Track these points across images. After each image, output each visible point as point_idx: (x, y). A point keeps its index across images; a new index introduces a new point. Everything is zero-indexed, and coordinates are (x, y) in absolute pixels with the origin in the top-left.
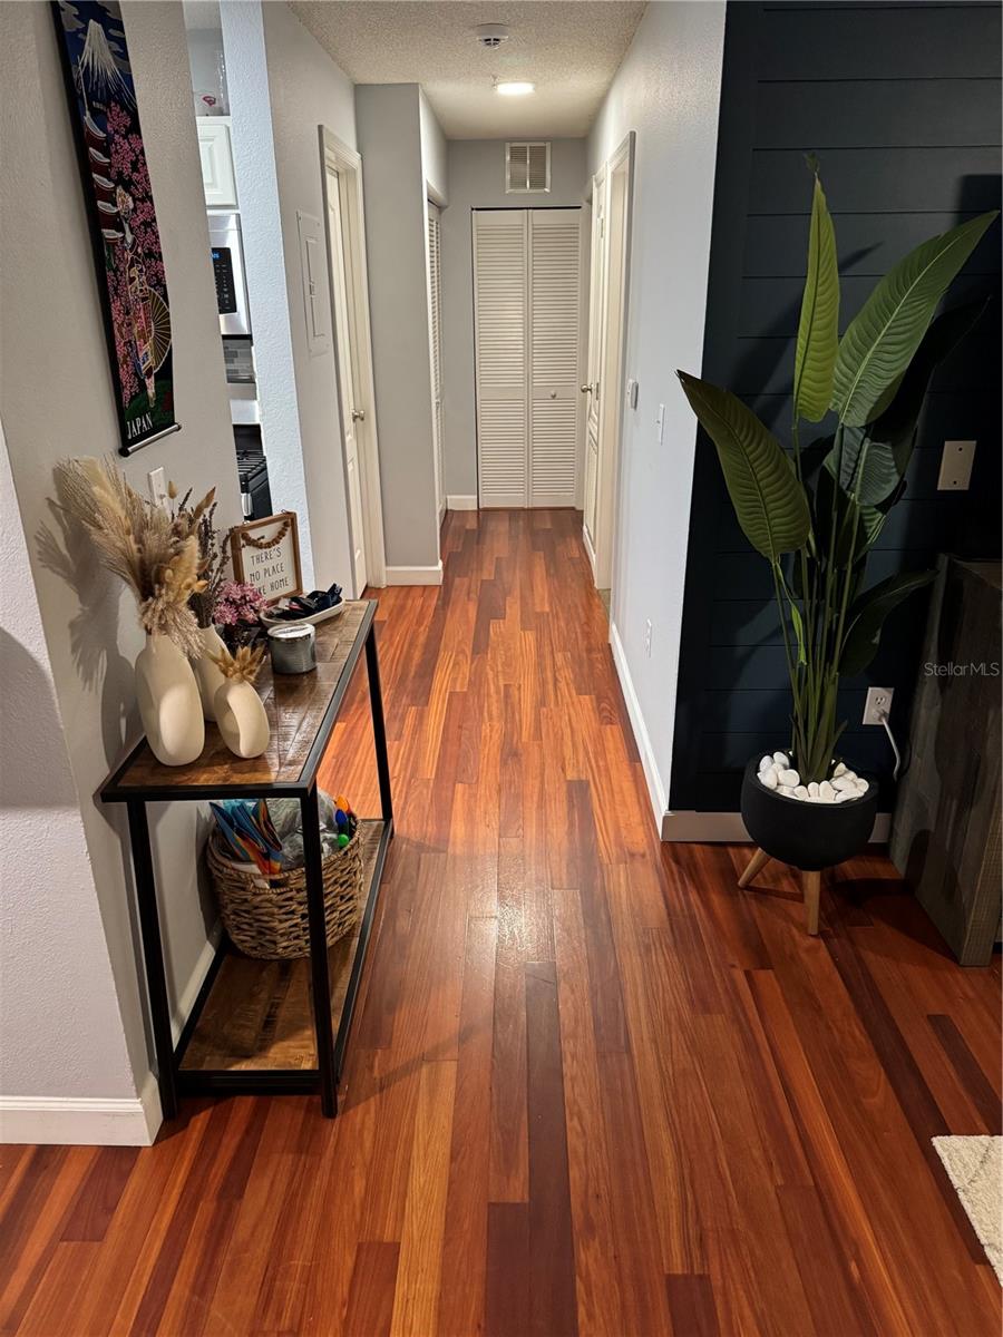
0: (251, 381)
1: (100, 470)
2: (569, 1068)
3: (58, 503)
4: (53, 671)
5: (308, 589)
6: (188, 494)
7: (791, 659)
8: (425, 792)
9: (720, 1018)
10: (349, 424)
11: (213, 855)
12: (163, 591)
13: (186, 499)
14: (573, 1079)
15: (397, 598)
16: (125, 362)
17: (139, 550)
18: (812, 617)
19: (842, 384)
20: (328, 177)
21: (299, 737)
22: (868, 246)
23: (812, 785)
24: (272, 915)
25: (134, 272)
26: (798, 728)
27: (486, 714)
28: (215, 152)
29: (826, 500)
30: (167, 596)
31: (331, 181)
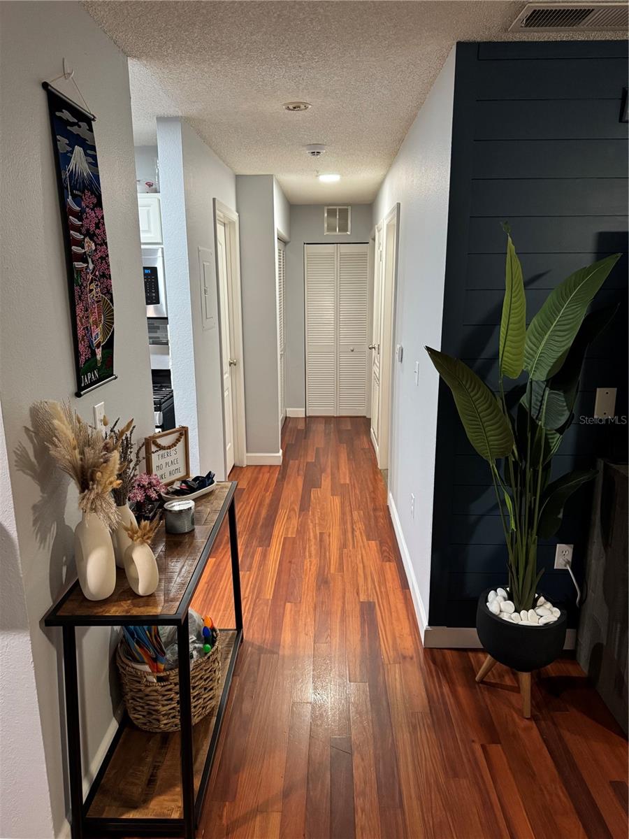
0: (167, 344)
1: (59, 409)
2: (360, 819)
3: (31, 429)
4: (18, 539)
5: (193, 475)
6: (117, 422)
7: (506, 527)
8: (265, 609)
9: (465, 781)
10: (226, 368)
11: (121, 658)
12: (95, 486)
13: (115, 424)
14: (362, 829)
15: (253, 473)
16: (83, 339)
17: (81, 459)
18: (518, 499)
19: (529, 354)
20: (218, 225)
21: (179, 580)
22: (542, 272)
23: (523, 612)
24: (157, 701)
25: (93, 286)
26: (512, 572)
27: (307, 554)
28: (151, 214)
29: (524, 425)
30: (97, 489)
31: (220, 228)
